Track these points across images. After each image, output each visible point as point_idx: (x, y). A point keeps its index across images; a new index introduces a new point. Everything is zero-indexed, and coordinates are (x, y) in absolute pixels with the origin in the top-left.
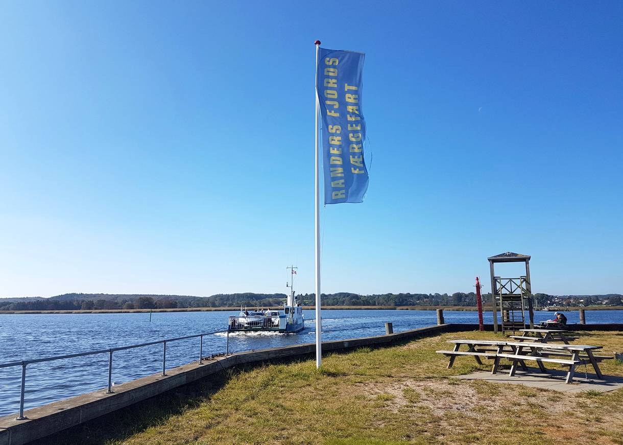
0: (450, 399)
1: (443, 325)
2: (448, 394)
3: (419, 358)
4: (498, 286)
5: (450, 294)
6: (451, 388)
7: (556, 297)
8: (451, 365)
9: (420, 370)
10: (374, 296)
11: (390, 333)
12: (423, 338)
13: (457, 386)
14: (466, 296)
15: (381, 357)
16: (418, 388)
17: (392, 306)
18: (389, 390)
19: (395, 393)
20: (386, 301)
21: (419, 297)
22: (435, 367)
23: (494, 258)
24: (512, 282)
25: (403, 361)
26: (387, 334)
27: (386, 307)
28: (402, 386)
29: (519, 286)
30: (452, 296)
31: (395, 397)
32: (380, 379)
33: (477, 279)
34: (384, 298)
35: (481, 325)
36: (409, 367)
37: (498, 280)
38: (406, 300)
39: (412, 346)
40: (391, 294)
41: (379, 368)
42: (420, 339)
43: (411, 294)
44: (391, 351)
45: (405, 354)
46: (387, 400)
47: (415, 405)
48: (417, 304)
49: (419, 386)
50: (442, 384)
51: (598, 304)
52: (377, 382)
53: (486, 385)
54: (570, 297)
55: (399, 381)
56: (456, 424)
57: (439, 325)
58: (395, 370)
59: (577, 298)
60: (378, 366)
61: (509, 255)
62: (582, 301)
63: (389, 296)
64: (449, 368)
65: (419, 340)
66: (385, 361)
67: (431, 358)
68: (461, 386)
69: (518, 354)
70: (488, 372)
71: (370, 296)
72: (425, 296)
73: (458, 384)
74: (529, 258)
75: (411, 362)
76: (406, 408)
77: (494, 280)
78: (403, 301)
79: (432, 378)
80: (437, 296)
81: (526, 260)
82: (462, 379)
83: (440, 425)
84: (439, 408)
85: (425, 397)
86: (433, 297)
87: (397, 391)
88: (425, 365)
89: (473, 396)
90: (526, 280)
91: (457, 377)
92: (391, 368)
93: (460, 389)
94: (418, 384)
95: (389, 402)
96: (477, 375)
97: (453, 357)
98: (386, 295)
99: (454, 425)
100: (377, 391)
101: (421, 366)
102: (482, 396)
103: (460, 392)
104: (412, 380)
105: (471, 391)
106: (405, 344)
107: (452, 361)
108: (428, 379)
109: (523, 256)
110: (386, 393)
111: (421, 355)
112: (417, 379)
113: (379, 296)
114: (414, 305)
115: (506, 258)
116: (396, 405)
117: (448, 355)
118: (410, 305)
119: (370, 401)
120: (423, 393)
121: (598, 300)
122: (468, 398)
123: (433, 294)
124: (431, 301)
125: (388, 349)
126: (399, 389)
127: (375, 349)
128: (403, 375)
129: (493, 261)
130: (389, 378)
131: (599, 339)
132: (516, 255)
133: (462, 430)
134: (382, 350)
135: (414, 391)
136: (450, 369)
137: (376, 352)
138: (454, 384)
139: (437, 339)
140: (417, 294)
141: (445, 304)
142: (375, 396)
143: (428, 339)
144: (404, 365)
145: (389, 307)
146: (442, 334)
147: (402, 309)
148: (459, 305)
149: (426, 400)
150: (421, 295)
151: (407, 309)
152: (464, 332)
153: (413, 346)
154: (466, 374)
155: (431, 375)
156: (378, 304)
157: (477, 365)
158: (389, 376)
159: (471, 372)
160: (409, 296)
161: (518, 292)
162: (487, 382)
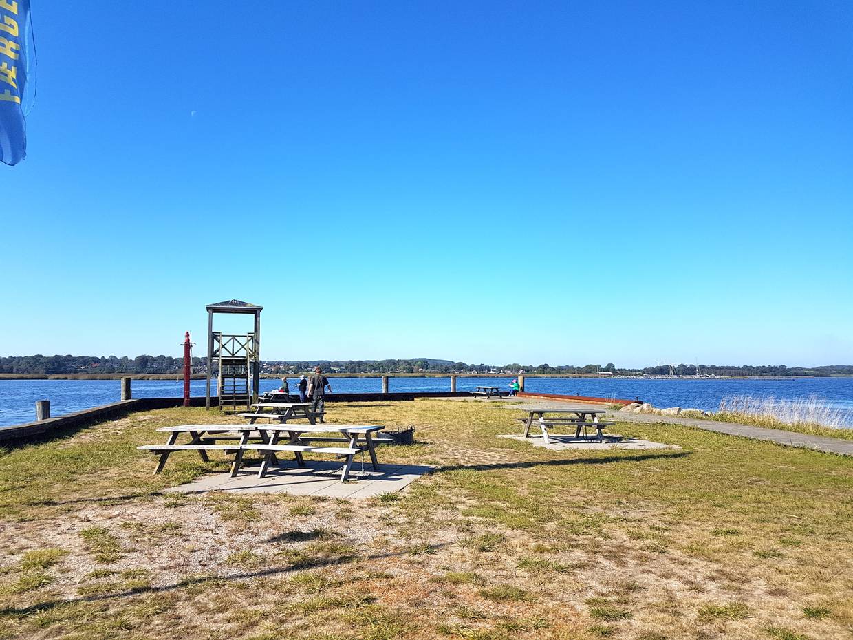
0: (179, 540)
1: (130, 400)
2: (173, 528)
3: (102, 458)
4: (216, 345)
5: (132, 357)
6: (172, 516)
7: (265, 362)
8: (160, 468)
9: (107, 483)
10: (11, 359)
11: (43, 419)
12: (102, 422)
13: (181, 509)
14: (155, 360)
15: (28, 464)
16: (109, 521)
17: (41, 375)
18: (51, 535)
19: (65, 542)
20: (31, 366)
21: (85, 361)
22: (132, 473)
23: (215, 306)
24: (235, 341)
25: (72, 467)
26: (39, 420)
27: (31, 376)
28: (76, 522)
29: (243, 347)
30: (134, 359)
31: (64, 554)
32: (29, 512)
33: (188, 335)
34: (27, 362)
35: (186, 399)
36: (84, 478)
37: (219, 337)
38: (65, 365)
39: (84, 437)
40: (41, 356)
41: (23, 487)
42: (98, 424)
43: (73, 356)
44: (46, 449)
45: (76, 452)
46: (48, 564)
47: (112, 567)
48: (81, 371)
49: (111, 518)
50: (155, 507)
51: (308, 371)
52: (22, 521)
53: (230, 500)
54: (279, 363)
55: (69, 510)
56: (211, 605)
57: (123, 401)
58: (58, 487)
59: (287, 364)
60: (22, 483)
61: (236, 304)
62: (292, 367)
63: (38, 359)
64: (157, 473)
65: (96, 427)
66: (37, 471)
67: (122, 457)
68: (188, 508)
69: (272, 444)
70: (221, 474)
71: (5, 358)
72: (96, 360)
73: (183, 505)
74: (261, 310)
75: (88, 468)
76: (94, 580)
77: (213, 337)
78: (60, 367)
79: (134, 497)
80: (113, 359)
81: (256, 312)
82: (188, 493)
83: (179, 618)
84: (165, 569)
85: (129, 544)
86: (107, 360)
87: (67, 536)
88: (113, 472)
89: (217, 527)
90: (255, 338)
91: (176, 489)
92: (50, 485)
93: (190, 516)
94: (107, 512)
95: (53, 571)
96: (208, 482)
97: (164, 455)
98: (32, 357)
99: (208, 611)
100: (24, 542)
101: (108, 475)
102: (232, 524)
103: (192, 522)
104: (95, 506)
105: (211, 518)
106: (71, 436)
107: (163, 461)
108: (127, 501)
109: (254, 306)
110: (44, 545)
111: (103, 452)
112: (104, 501)
113: (20, 358)
114: (76, 372)
115: (232, 307)
116: (70, 574)
117: (157, 452)
118: (71, 372)
119: (7, 573)
120: (124, 534)
121: (308, 366)
122: (209, 534)
123: (107, 357)
124: (103, 367)
125: (42, 447)
126: (71, 531)
127: (16, 447)
128: (76, 496)
129: (214, 310)
130: (47, 508)
131: (334, 411)
132: (245, 304)
133: (229, 621)
134: (30, 450)
135: (104, 532)
136: (159, 476)
137: (17, 453)
138: (176, 505)
139: (123, 423)
140: (83, 357)
141: (124, 370)
142: (18, 558)
143: (110, 425)
144: (76, 476)
145: (36, 376)
146: (131, 415)
147: (58, 379)
148: (143, 372)
149: (134, 550)
150: (88, 358)
151: (66, 378)
152: (161, 410)
153: (87, 437)
154: (190, 482)
155: (129, 491)
156: (18, 372)
157: (202, 463)
158: (48, 503)
159: (196, 477)
160: (69, 359)
161: (242, 353)
162: (230, 494)
